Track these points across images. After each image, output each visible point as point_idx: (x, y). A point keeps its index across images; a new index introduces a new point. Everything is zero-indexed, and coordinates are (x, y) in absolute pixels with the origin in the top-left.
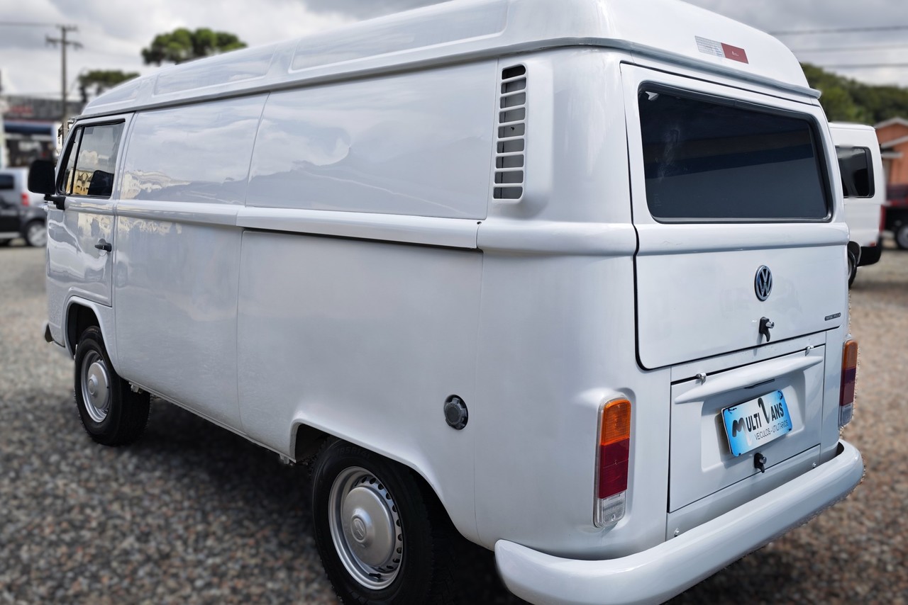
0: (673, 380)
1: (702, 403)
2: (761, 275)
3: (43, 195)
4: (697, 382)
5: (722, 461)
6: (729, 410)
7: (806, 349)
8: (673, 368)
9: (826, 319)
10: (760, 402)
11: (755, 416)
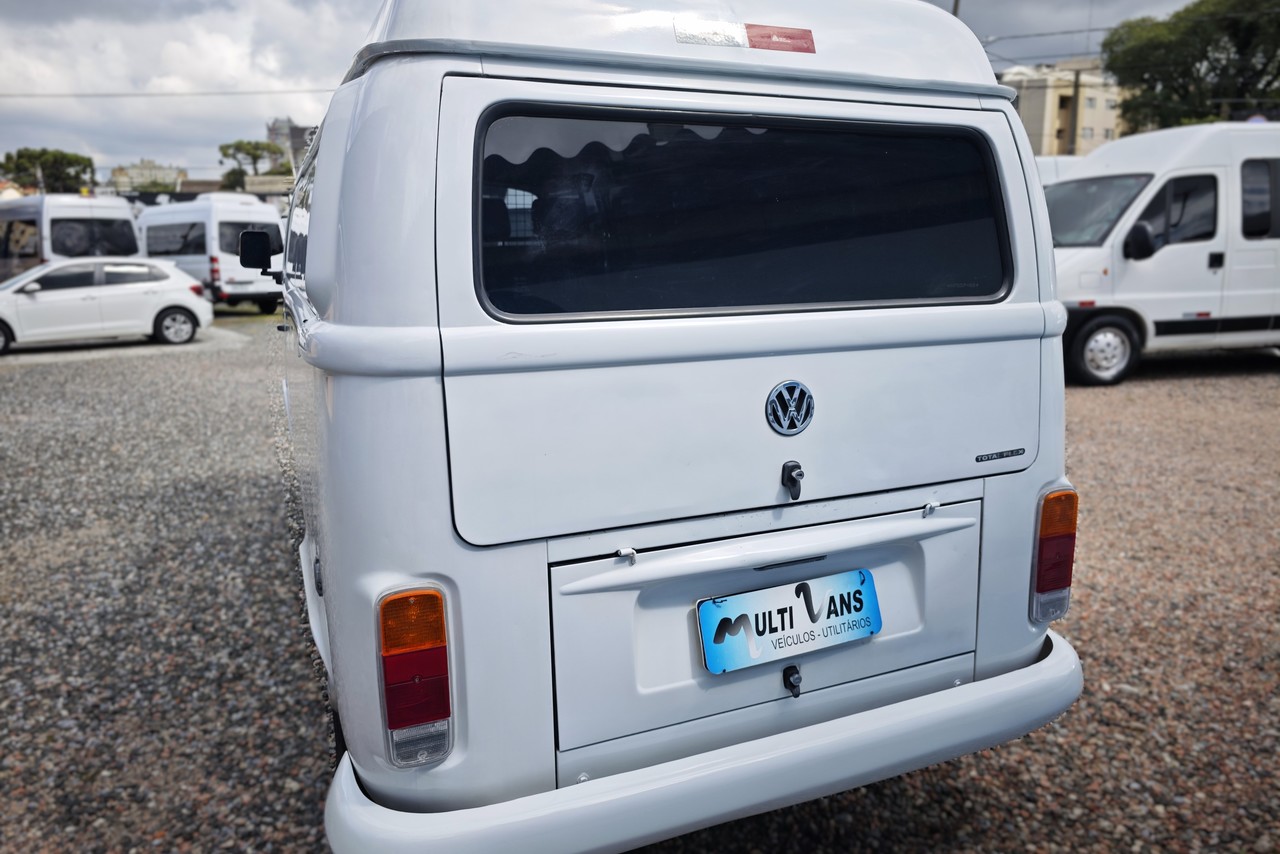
0: (552, 560)
1: (635, 594)
2: (780, 396)
3: (261, 270)
4: (616, 563)
5: (694, 677)
6: (714, 602)
7: (924, 507)
8: (552, 543)
9: (977, 460)
10: (803, 590)
11: (781, 612)
